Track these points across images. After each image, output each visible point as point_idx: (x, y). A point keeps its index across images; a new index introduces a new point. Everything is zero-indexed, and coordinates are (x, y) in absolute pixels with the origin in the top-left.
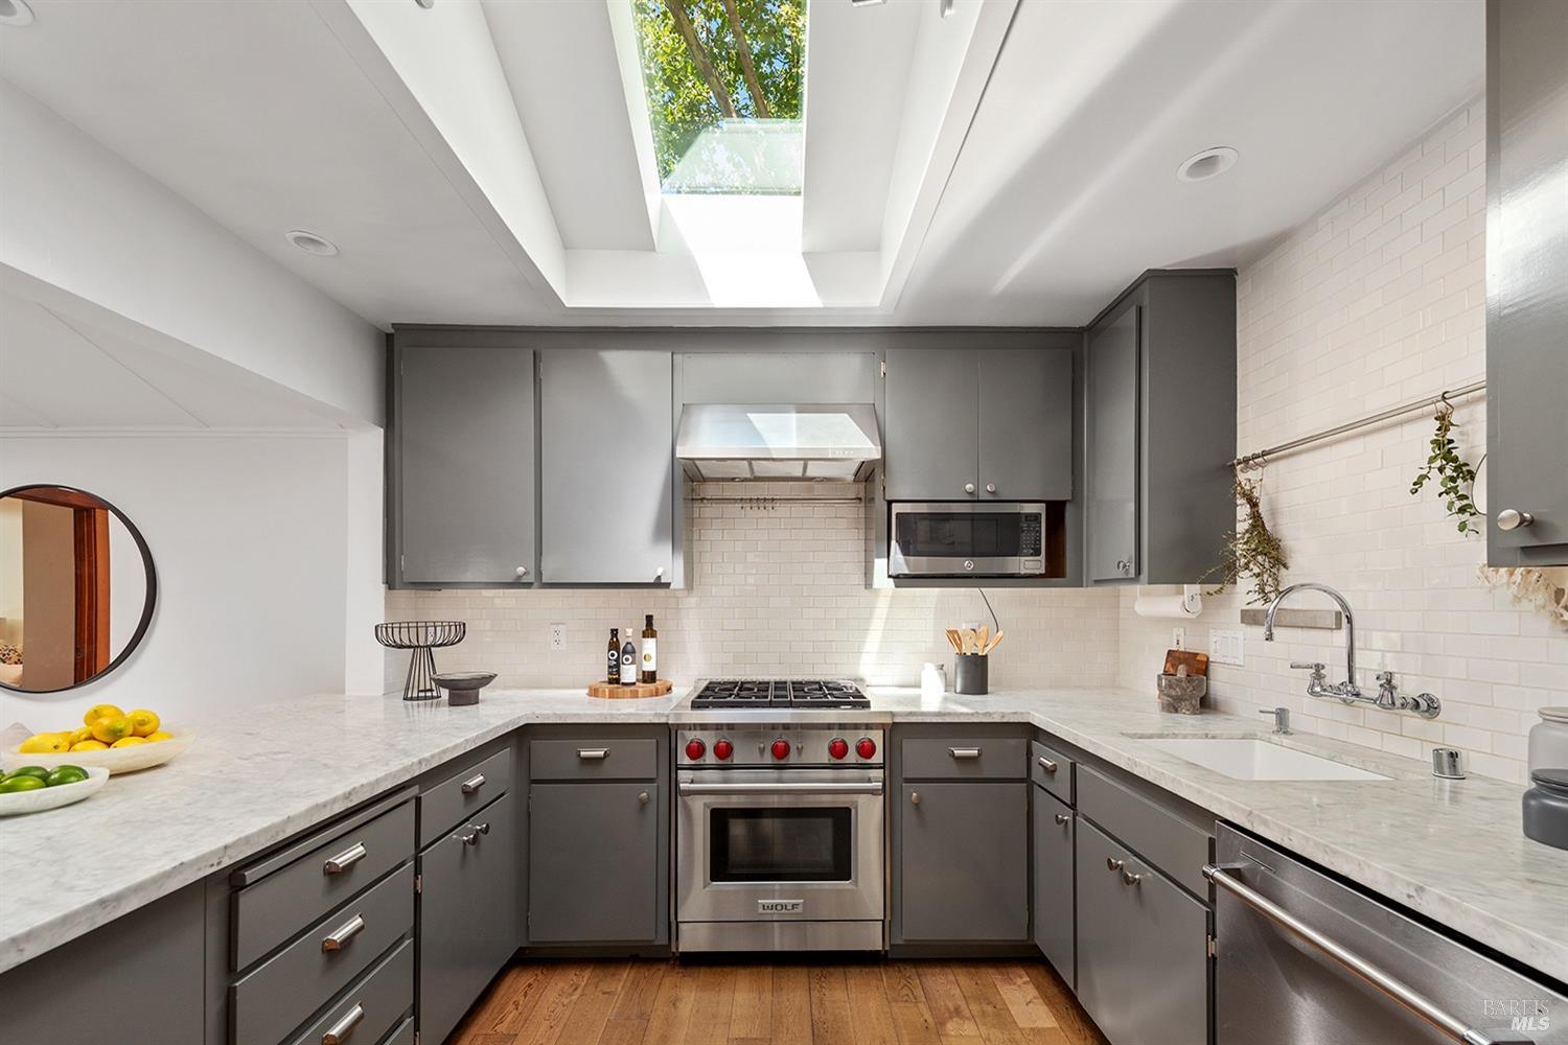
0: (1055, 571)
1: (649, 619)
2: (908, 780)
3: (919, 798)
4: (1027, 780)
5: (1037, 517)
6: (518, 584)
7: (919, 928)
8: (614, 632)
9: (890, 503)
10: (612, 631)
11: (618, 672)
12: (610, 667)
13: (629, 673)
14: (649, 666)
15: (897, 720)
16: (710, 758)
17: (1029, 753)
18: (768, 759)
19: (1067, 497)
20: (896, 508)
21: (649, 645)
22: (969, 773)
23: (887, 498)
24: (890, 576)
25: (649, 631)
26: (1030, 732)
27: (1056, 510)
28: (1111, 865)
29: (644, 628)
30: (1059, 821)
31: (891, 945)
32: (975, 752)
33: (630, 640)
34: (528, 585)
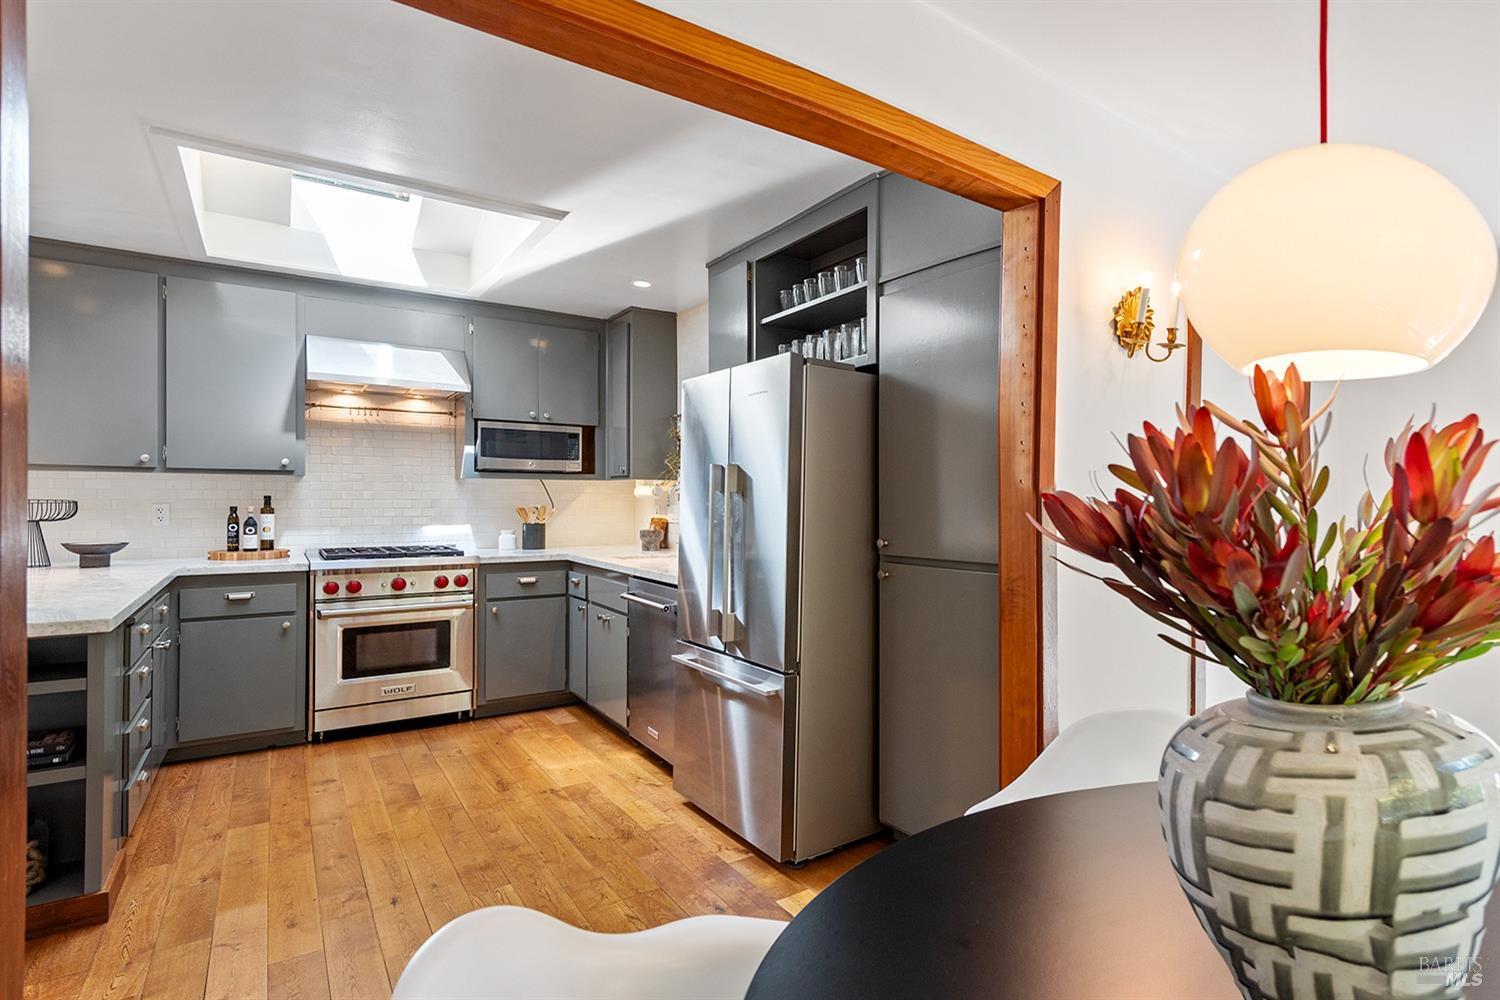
0: (589, 469)
1: (268, 499)
2: (490, 600)
3: (497, 610)
4: (566, 595)
5: (576, 436)
6: (140, 468)
7: (496, 692)
8: (234, 510)
9: (476, 420)
10: (231, 508)
11: (237, 542)
12: (229, 537)
13: (250, 541)
14: (268, 536)
15: (482, 562)
16: (342, 593)
17: (567, 579)
18: (389, 591)
19: (596, 424)
20: (481, 424)
21: (267, 520)
22: (529, 593)
23: (475, 417)
24: (476, 470)
25: (267, 506)
26: (569, 565)
27: (589, 432)
28: (599, 618)
29: (262, 506)
30: (580, 610)
31: (478, 707)
32: (533, 579)
33: (251, 515)
34: (151, 469)
